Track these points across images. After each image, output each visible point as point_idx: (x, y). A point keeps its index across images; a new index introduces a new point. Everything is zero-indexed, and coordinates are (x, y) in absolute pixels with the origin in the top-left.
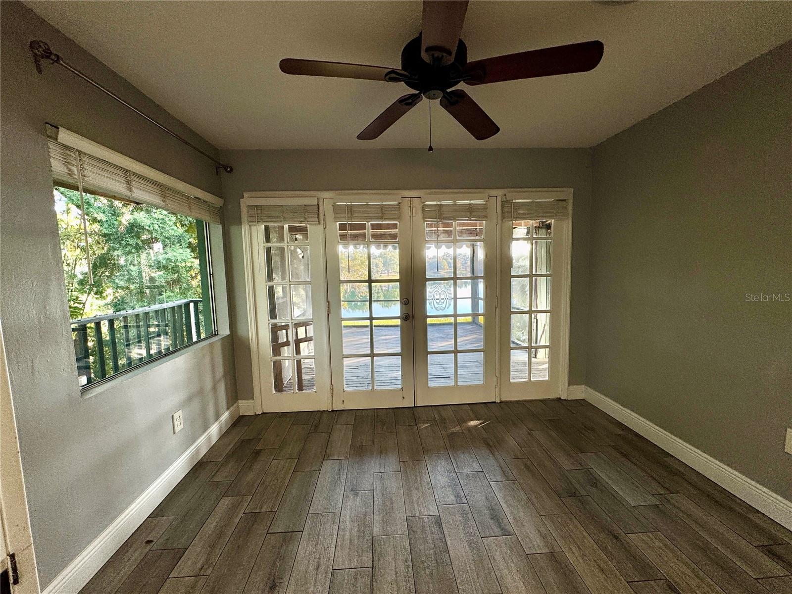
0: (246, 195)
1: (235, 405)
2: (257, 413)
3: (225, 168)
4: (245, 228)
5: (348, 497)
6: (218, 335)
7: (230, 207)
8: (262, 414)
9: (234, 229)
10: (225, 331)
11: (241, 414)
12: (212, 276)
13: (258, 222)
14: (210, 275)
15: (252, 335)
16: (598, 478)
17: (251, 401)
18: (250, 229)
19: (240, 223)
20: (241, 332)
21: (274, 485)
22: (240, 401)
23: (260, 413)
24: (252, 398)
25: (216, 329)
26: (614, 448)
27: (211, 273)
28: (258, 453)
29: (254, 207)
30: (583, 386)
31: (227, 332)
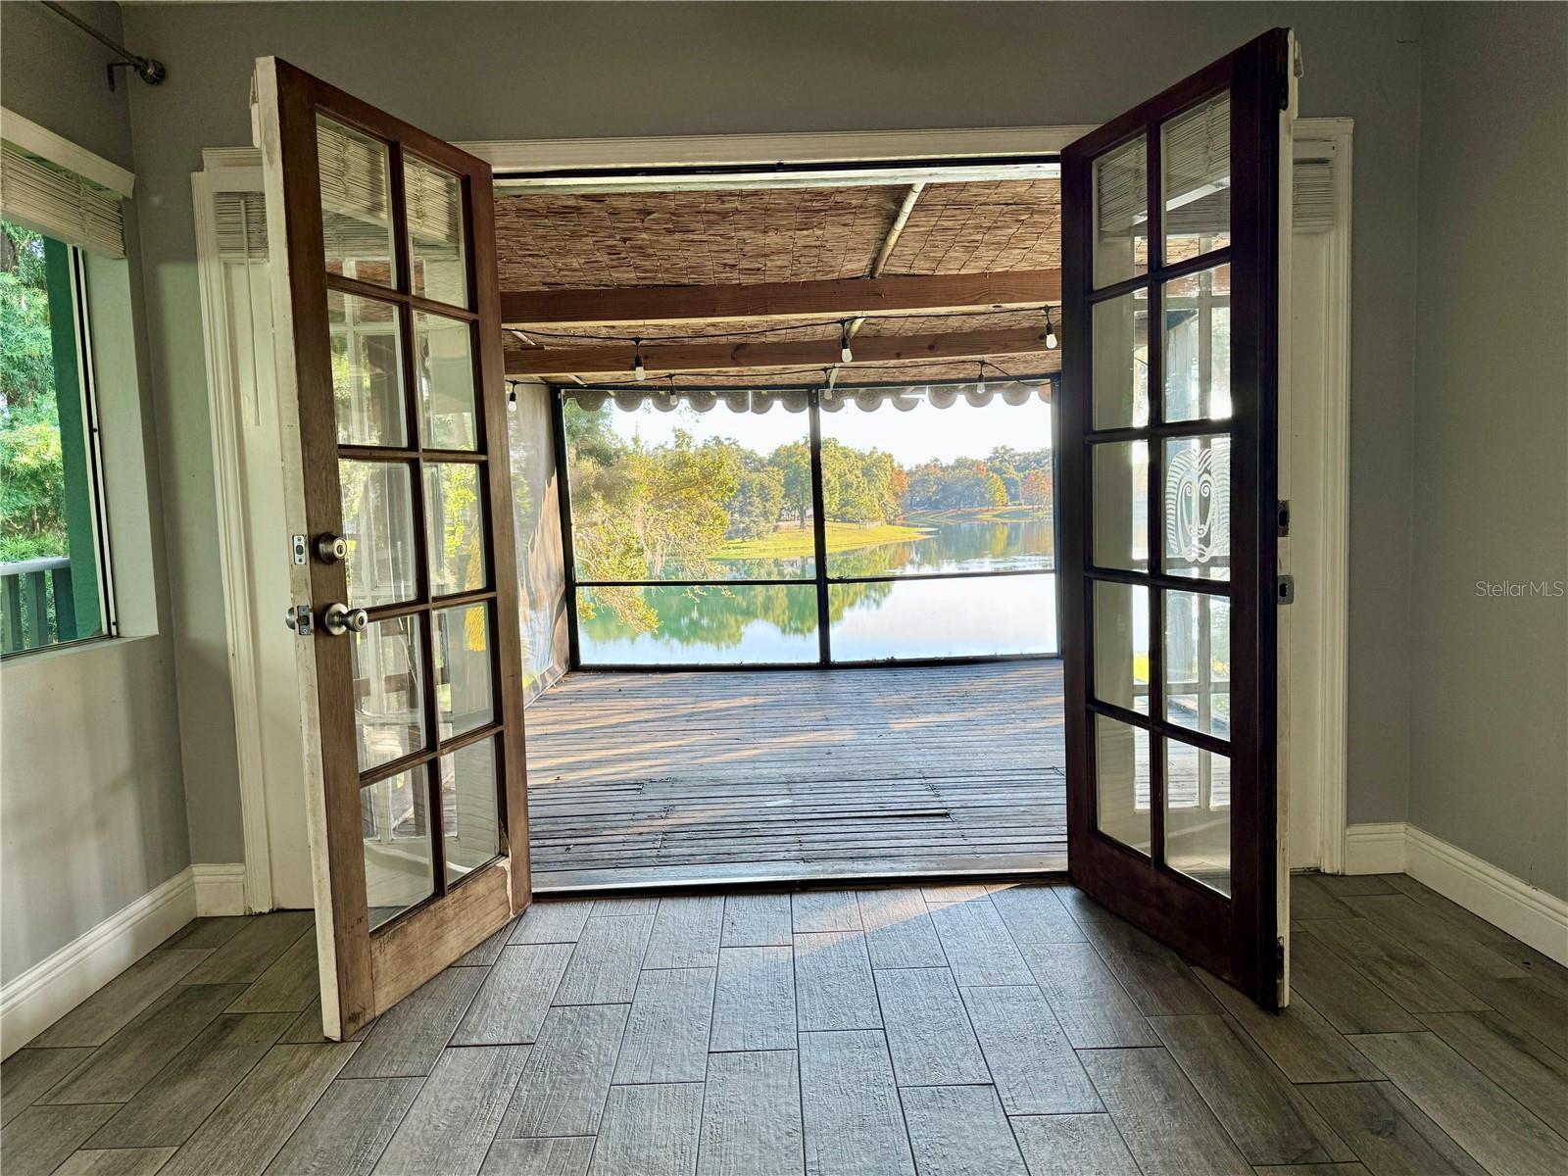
0: (209, 156)
1: (177, 879)
2: (258, 910)
3: (140, 65)
4: (209, 272)
5: (503, 1154)
6: (118, 636)
7: (156, 200)
8: (271, 912)
9: (170, 276)
10: (141, 619)
11: (201, 913)
12: (96, 435)
13: (249, 249)
14: (92, 431)
15: (237, 637)
16: (1403, 1106)
17: (237, 868)
18: (228, 276)
19: (189, 255)
20: (199, 628)
21: (258, 1116)
22: (197, 869)
23: (266, 910)
24: (241, 860)
25: (113, 619)
26: (1481, 1018)
27: (95, 426)
28: (229, 1024)
29: (236, 199)
30: (1401, 826)
31: (152, 629)
